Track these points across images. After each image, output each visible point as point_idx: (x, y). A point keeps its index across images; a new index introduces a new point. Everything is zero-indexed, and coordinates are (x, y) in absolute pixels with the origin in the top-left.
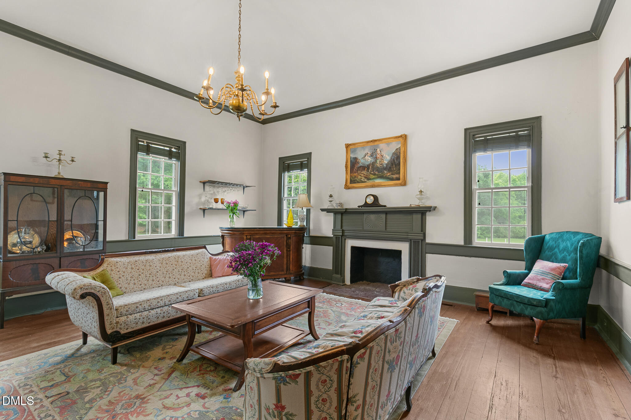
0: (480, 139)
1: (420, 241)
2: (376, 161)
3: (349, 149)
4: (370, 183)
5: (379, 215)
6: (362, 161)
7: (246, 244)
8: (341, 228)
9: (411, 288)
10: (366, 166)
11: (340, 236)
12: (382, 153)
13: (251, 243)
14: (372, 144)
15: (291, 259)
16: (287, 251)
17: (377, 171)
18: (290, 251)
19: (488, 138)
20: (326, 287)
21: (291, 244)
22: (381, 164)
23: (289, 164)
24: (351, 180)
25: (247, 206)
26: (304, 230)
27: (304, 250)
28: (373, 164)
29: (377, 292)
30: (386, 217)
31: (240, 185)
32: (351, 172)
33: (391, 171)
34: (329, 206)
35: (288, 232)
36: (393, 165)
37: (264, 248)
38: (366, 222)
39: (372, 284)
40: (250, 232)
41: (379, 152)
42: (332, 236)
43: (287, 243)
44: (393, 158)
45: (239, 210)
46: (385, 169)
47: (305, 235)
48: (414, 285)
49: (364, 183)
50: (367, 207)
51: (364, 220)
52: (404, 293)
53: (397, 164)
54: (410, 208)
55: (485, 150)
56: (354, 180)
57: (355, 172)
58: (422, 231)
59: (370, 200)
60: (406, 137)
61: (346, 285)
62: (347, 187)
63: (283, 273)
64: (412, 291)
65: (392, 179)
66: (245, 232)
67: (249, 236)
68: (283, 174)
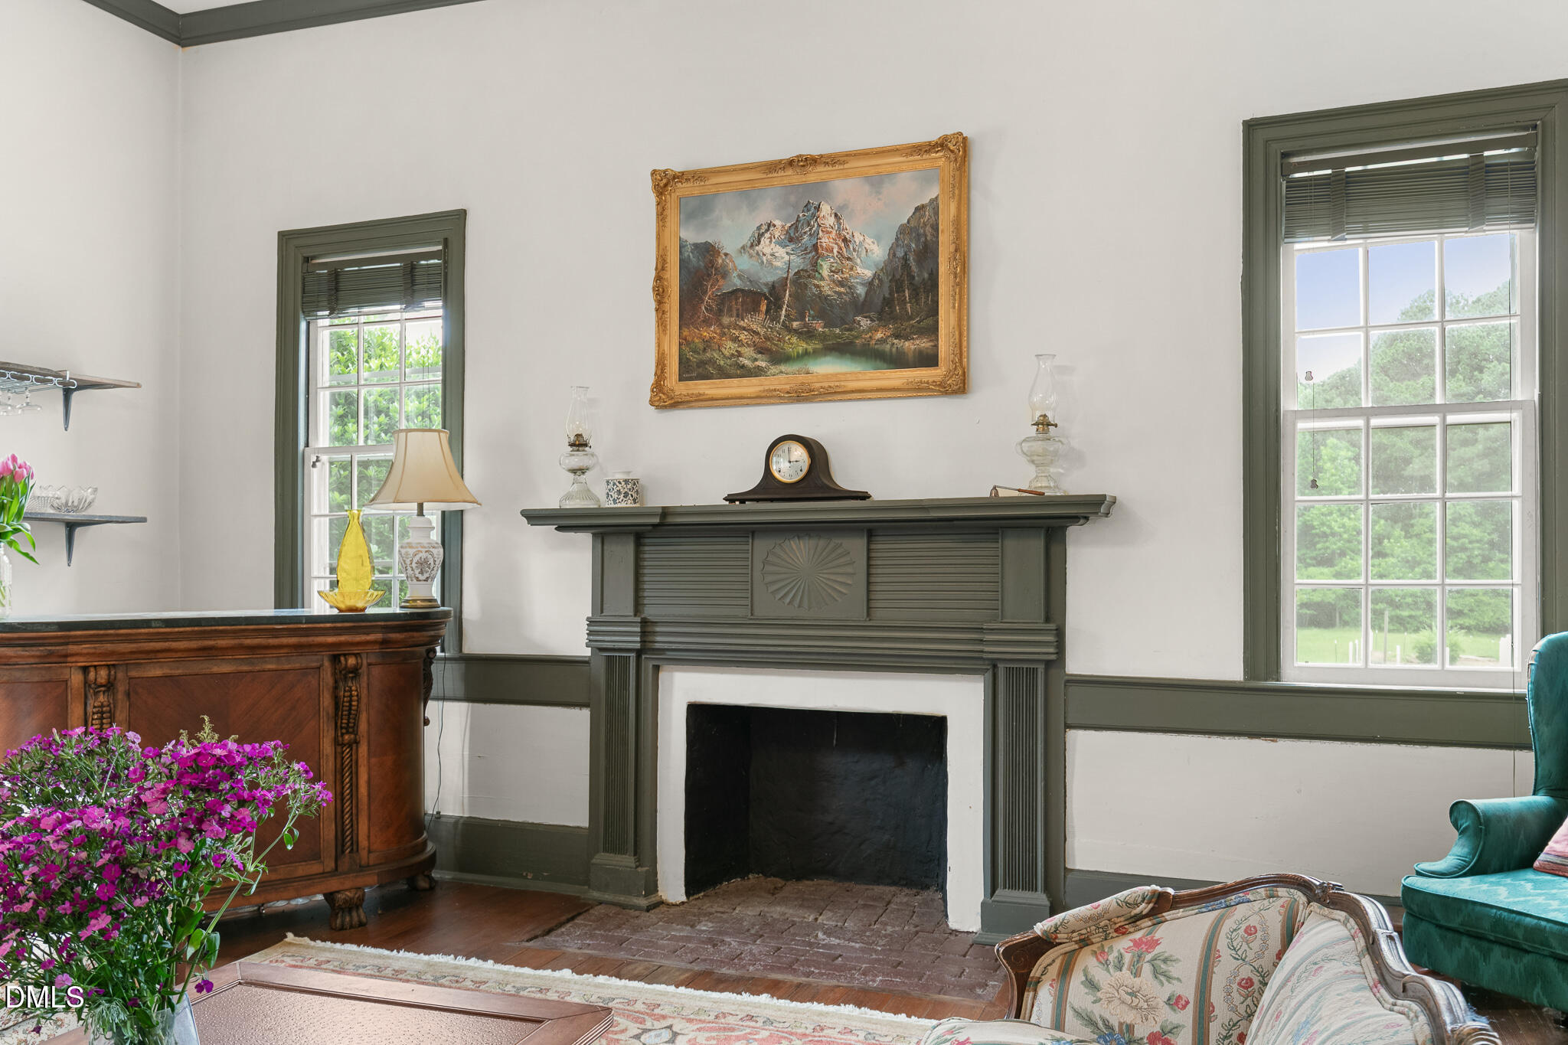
0: (1316, 173)
1: (1041, 668)
2: (815, 265)
3: (672, 200)
4: (782, 377)
5: (836, 541)
6: (743, 263)
7: (69, 754)
8: (637, 612)
9: (1127, 958)
10: (766, 290)
11: (633, 655)
12: (846, 224)
13: (104, 741)
14: (792, 177)
15: (363, 790)
16: (337, 743)
17: (821, 315)
18: (357, 743)
19: (1348, 169)
20: (561, 925)
21: (363, 707)
22: (841, 284)
23: (336, 274)
24: (684, 362)
25: (88, 494)
26: (436, 626)
27: (430, 734)
28: (801, 280)
29: (828, 933)
30: (869, 550)
31: (43, 376)
32: (683, 322)
33: (894, 318)
34: (568, 497)
35: (343, 638)
36: (900, 289)
37: (212, 787)
38: (769, 579)
39: (791, 887)
40: (109, 647)
41: (832, 220)
42: (587, 652)
43: (336, 699)
44: (900, 253)
45: (32, 518)
46: (861, 307)
47: (439, 654)
48: (1138, 935)
49: (754, 380)
50: (772, 500)
51: (758, 566)
52: (1092, 985)
53: (924, 282)
54: (994, 502)
55: (1336, 227)
56: (702, 363)
57: (707, 322)
58: (1048, 619)
59: (790, 466)
60: (965, 151)
61: (662, 903)
62: (663, 399)
63: (315, 868)
64: (1137, 974)
65: (898, 361)
66: (73, 648)
67: (103, 673)
68: (303, 326)
